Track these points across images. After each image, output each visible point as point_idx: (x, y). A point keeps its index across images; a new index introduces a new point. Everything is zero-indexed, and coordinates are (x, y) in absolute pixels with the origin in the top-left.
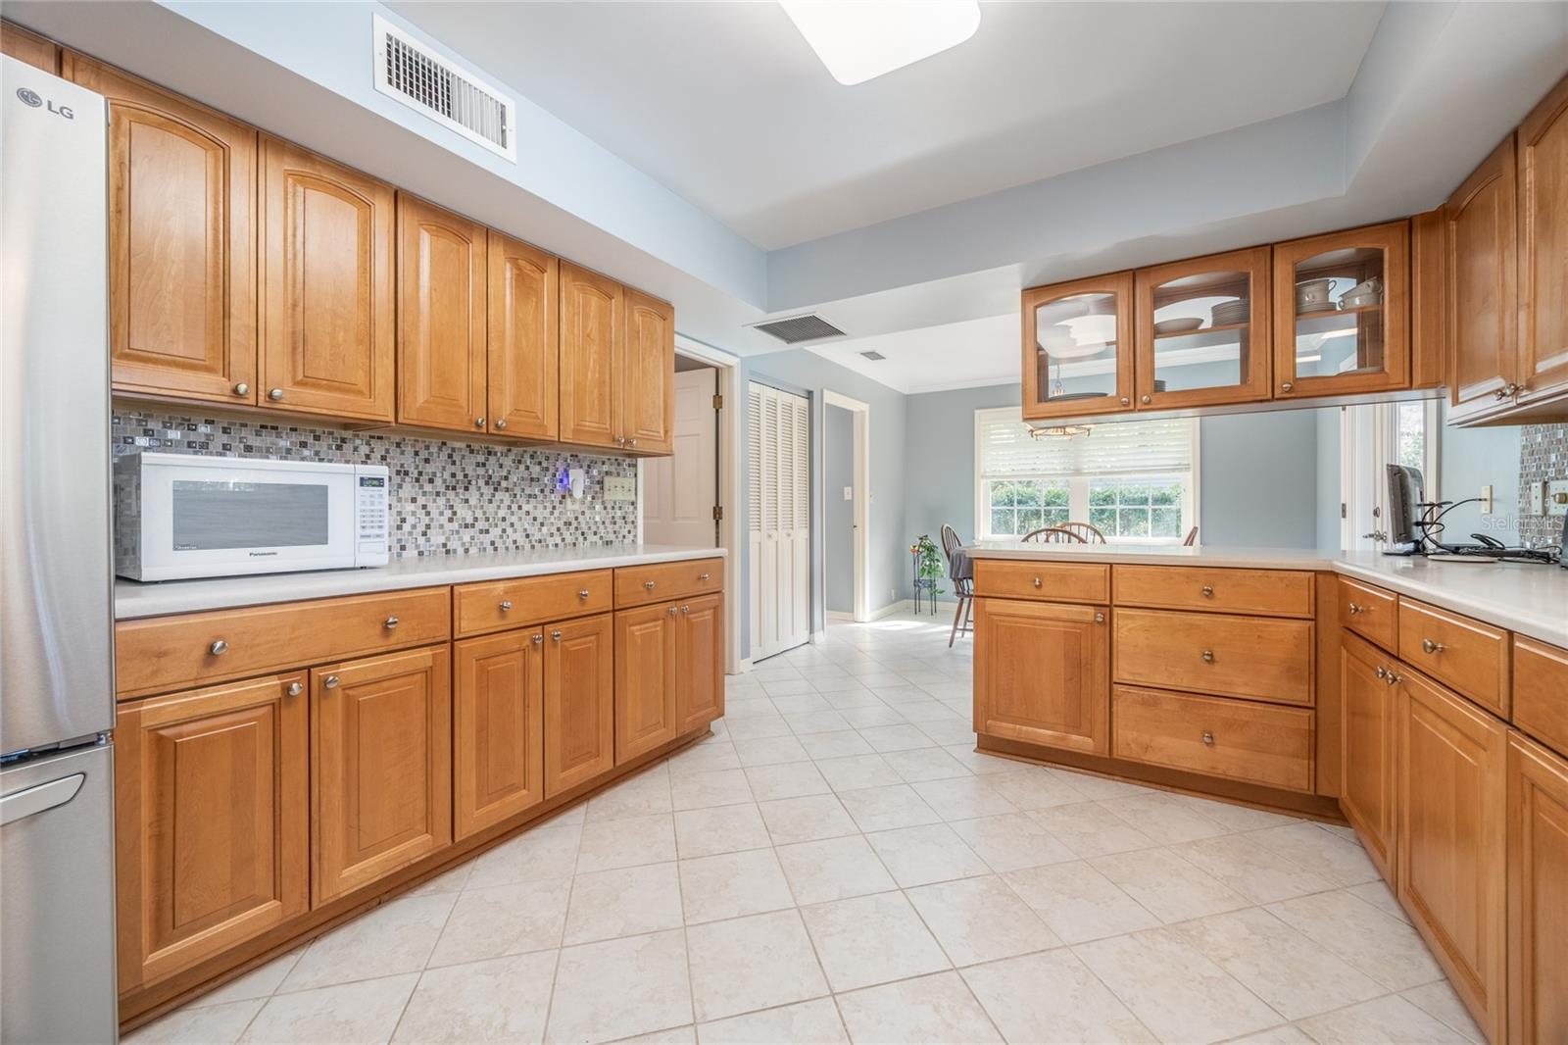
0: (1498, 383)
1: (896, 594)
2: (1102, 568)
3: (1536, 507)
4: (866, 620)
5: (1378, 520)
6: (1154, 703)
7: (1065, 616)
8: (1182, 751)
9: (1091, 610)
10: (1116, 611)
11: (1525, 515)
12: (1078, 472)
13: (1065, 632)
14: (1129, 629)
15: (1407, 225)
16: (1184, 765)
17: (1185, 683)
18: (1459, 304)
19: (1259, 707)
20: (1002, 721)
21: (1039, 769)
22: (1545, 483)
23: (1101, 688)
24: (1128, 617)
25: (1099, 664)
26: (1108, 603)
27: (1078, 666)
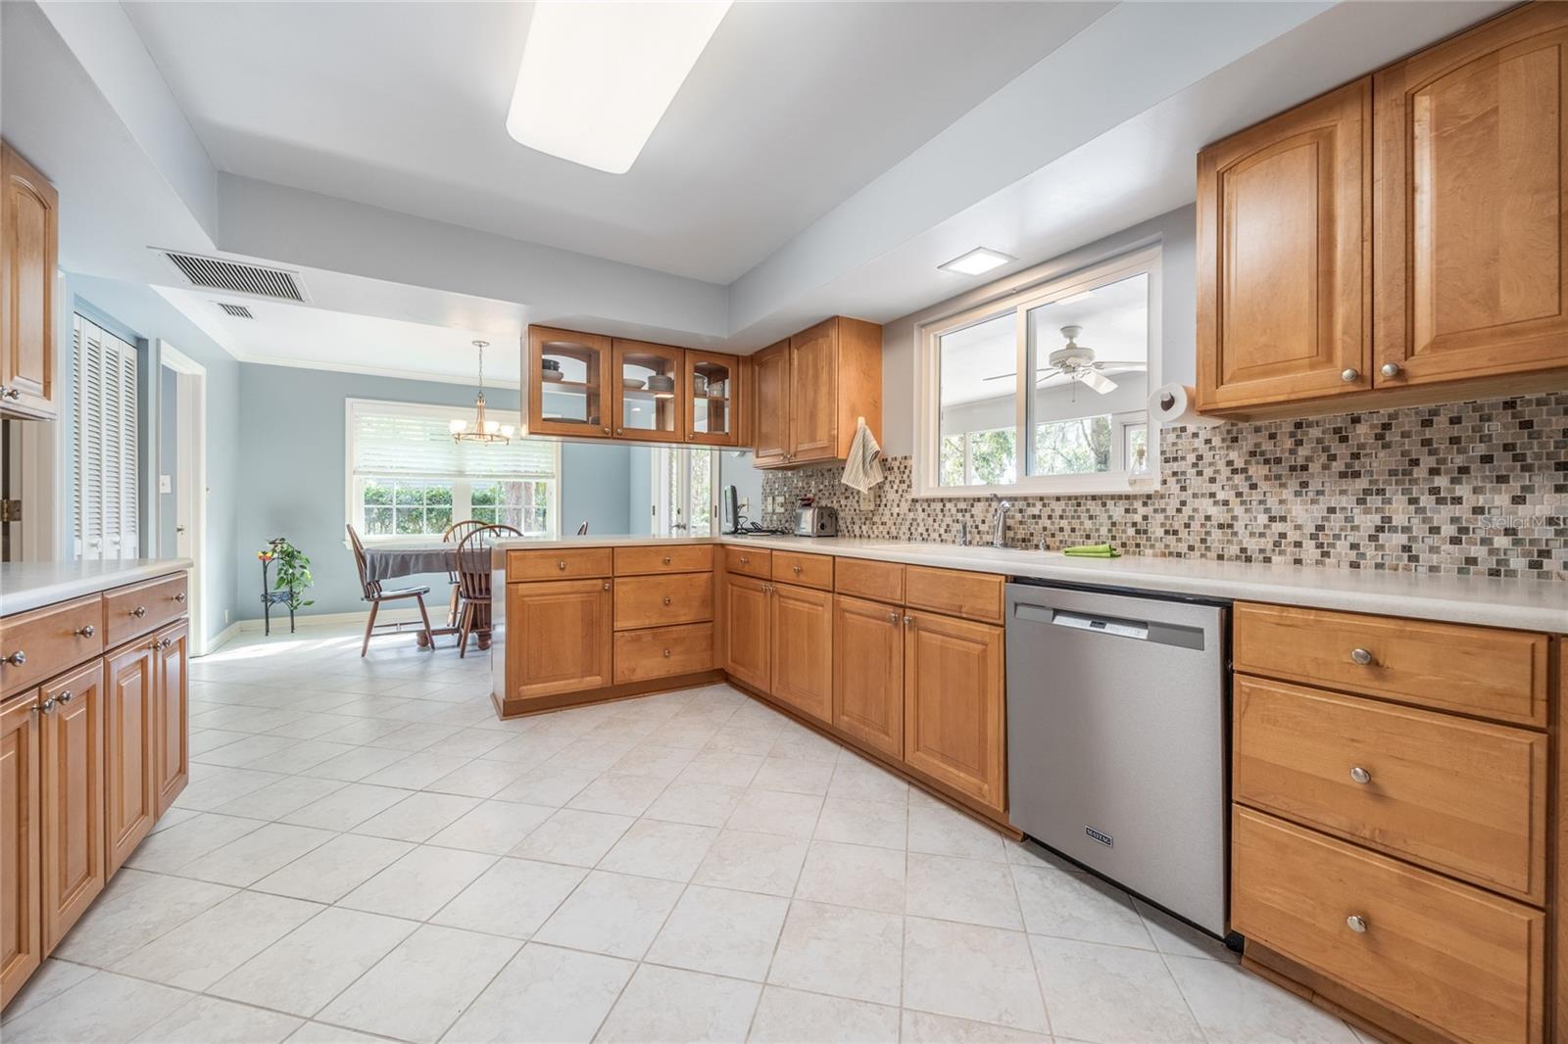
0: (778, 451)
1: (229, 614)
2: (607, 550)
3: (770, 509)
4: (203, 651)
5: (680, 516)
6: (638, 639)
7: (583, 589)
8: (651, 666)
9: (600, 582)
10: (616, 580)
11: (765, 512)
12: (461, 474)
13: (582, 602)
14: (624, 591)
15: (737, 359)
16: (655, 674)
17: (654, 622)
18: (759, 406)
19: (690, 627)
20: (531, 684)
21: (559, 713)
22: (774, 498)
23: (606, 637)
24: (623, 583)
25: (606, 620)
26: (610, 575)
27: (591, 624)
